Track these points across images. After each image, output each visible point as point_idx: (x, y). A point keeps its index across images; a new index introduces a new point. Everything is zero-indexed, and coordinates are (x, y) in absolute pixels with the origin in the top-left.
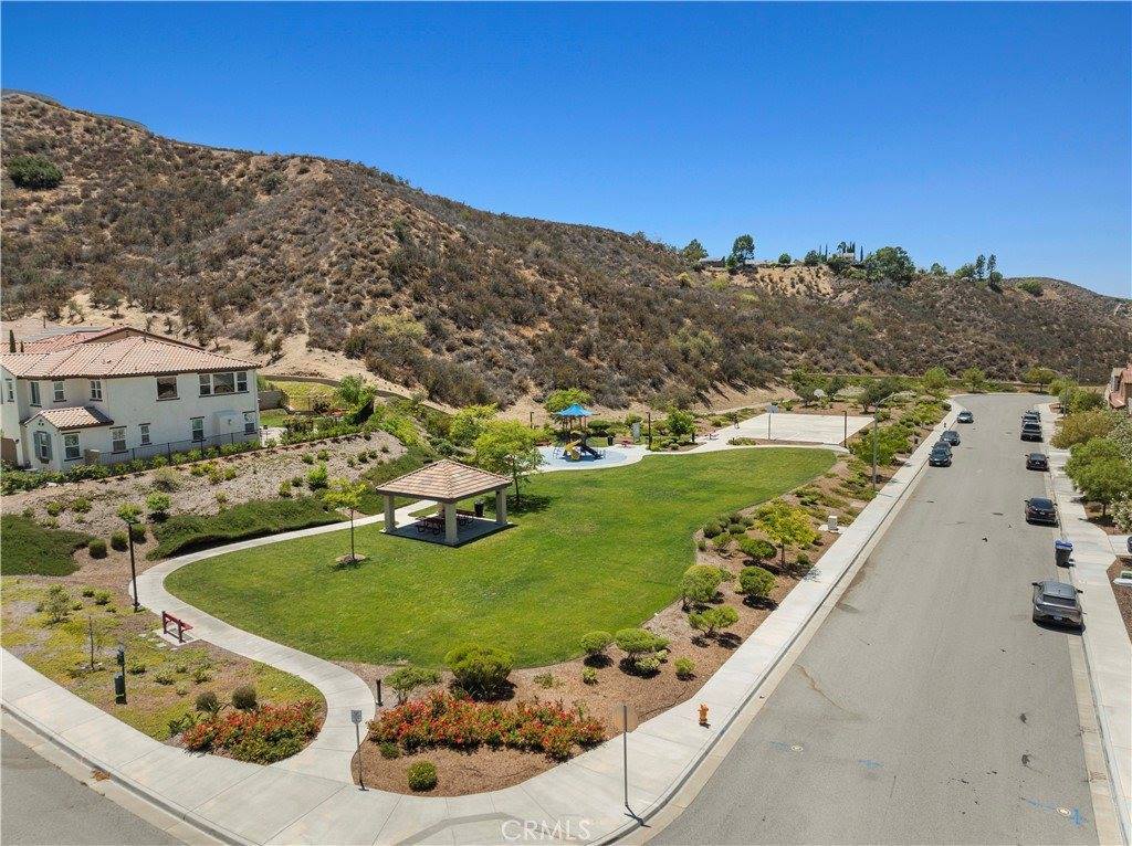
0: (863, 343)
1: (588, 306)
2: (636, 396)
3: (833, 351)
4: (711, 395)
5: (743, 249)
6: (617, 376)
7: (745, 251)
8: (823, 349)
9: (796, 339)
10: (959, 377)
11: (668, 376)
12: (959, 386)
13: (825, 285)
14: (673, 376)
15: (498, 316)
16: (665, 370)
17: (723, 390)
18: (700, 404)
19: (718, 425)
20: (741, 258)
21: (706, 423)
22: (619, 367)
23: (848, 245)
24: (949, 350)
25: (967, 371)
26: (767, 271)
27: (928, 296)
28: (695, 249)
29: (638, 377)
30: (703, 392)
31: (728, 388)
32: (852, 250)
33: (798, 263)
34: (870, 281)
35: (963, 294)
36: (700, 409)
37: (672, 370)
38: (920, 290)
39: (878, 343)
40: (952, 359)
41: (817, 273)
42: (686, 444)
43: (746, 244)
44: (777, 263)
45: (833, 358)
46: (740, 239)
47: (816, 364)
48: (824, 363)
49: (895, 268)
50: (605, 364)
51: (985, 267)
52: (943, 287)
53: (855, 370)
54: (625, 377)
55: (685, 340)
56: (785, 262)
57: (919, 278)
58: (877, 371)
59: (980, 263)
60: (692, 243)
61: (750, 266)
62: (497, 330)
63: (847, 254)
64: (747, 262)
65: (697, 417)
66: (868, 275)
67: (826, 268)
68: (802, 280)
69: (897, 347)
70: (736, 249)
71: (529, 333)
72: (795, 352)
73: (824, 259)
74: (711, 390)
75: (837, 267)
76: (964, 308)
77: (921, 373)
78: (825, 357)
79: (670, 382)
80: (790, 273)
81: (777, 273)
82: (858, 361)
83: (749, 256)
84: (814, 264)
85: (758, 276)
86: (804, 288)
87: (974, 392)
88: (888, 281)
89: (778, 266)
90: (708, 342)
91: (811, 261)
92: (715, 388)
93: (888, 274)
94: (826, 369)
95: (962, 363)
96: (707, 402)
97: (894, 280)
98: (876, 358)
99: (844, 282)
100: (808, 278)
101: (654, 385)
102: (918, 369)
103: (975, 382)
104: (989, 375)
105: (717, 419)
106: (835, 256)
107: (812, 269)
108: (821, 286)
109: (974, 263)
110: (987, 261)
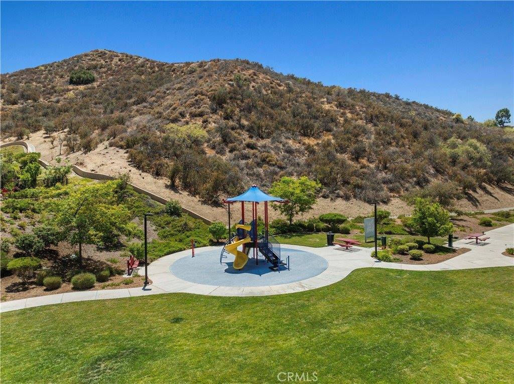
1: (370, 126)
2: (398, 192)
4: (479, 194)
5: (502, 117)
6: (382, 175)
7: (504, 118)
11: (435, 176)
14: (440, 177)
15: (288, 130)
16: (432, 171)
17: (492, 191)
18: (465, 202)
19: (487, 224)
20: (501, 122)
21: (473, 222)
22: (385, 168)
29: (402, 176)
30: (471, 192)
31: (497, 190)
36: (464, 205)
37: (439, 171)
42: (439, 249)
43: (504, 114)
46: (501, 111)
50: (372, 166)
54: (389, 176)
55: (454, 146)
62: (283, 139)
64: (505, 124)
65: (460, 214)
70: (498, 117)
71: (311, 141)
74: (478, 190)
79: (435, 182)
83: (507, 121)
90: (476, 148)
92: (484, 189)
96: (474, 201)
101: (418, 183)
105: (487, 218)
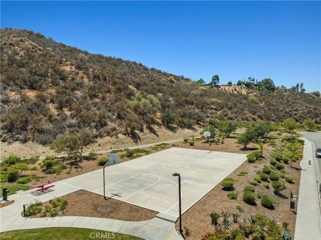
0: (253, 107)
3: (236, 110)
5: (215, 80)
8: (230, 109)
9: (218, 104)
10: (301, 123)
11: (114, 121)
12: (302, 127)
13: (244, 92)
14: (118, 121)
20: (215, 83)
23: (252, 79)
24: (294, 110)
25: (306, 121)
26: (224, 87)
27: (280, 95)
28: (201, 81)
30: (138, 132)
32: (254, 80)
33: (235, 85)
34: (259, 90)
35: (293, 94)
37: (120, 117)
38: (278, 93)
39: (260, 107)
40: (296, 114)
41: (241, 88)
43: (216, 78)
44: (227, 84)
45: (236, 113)
46: (214, 76)
47: (226, 116)
48: (230, 115)
49: (268, 85)
51: (300, 87)
52: (286, 92)
53: (247, 119)
56: (230, 84)
57: (277, 89)
58: (259, 120)
59: (298, 86)
60: (201, 80)
61: (218, 85)
63: (252, 82)
64: (217, 84)
66: (259, 88)
67: (244, 86)
68: (236, 90)
69: (269, 109)
70: (213, 80)
72: (216, 110)
73: (244, 83)
74: (146, 130)
75: (248, 85)
76: (294, 99)
77: (282, 121)
78: (232, 113)
80: (231, 88)
81: (227, 88)
82: (249, 115)
83: (217, 82)
84: (240, 85)
85: (220, 89)
86: (237, 93)
87: (309, 131)
88: (266, 90)
89: (228, 85)
90: (151, 101)
91: (239, 84)
92: (151, 129)
93: (266, 87)
94: (231, 119)
95: (302, 117)
97: (268, 90)
98: (259, 114)
99: (251, 91)
100: (238, 89)
102: (280, 119)
103: (310, 126)
104: (316, 122)
106: (247, 82)
107: (240, 86)
108: (242, 92)
109: (296, 86)
110: (300, 85)
